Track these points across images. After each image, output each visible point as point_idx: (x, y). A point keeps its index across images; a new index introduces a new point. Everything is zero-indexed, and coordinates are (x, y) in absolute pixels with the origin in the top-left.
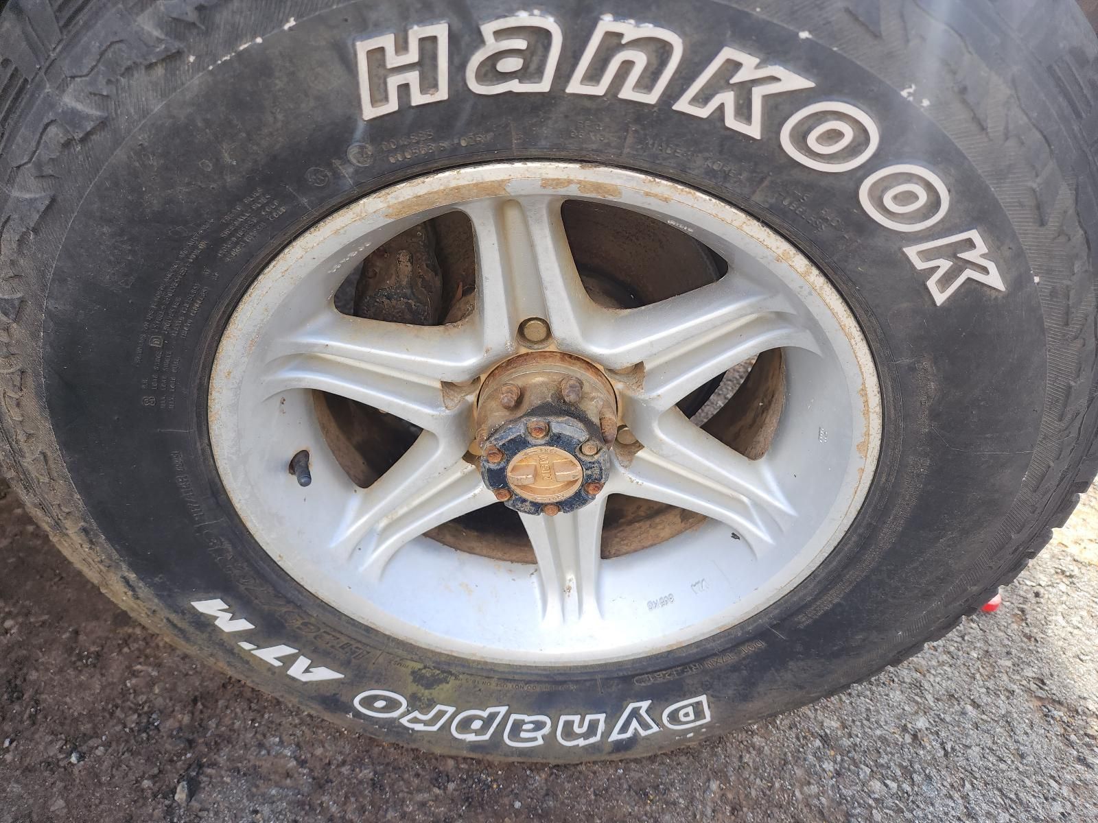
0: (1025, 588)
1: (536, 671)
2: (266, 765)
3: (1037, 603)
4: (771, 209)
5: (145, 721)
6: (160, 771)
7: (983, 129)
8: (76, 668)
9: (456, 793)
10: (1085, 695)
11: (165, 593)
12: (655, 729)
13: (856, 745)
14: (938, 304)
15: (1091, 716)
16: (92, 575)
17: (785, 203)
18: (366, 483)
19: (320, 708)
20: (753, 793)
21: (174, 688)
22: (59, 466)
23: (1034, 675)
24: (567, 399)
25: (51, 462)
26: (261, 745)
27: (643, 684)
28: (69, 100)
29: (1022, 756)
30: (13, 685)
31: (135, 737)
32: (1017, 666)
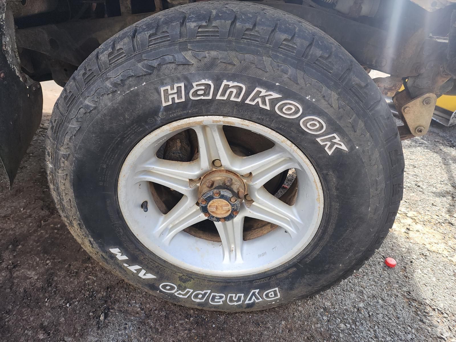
0: (407, 259)
1: (221, 278)
2: (130, 310)
3: (411, 265)
4: (277, 128)
5: (91, 294)
6: (96, 310)
7: (332, 107)
8: (69, 277)
9: (193, 321)
10: (426, 298)
11: (101, 246)
12: (261, 300)
13: (336, 311)
14: (330, 155)
15: (427, 305)
16: (79, 241)
17: (281, 126)
18: (165, 213)
19: (148, 289)
20: (297, 326)
21: (101, 284)
22: (74, 203)
23: (407, 290)
24: (227, 184)
25: (72, 202)
26: (129, 303)
27: (257, 284)
28: (87, 102)
29: (398, 318)
30: (49, 281)
31: (88, 299)
32: (400, 287)
